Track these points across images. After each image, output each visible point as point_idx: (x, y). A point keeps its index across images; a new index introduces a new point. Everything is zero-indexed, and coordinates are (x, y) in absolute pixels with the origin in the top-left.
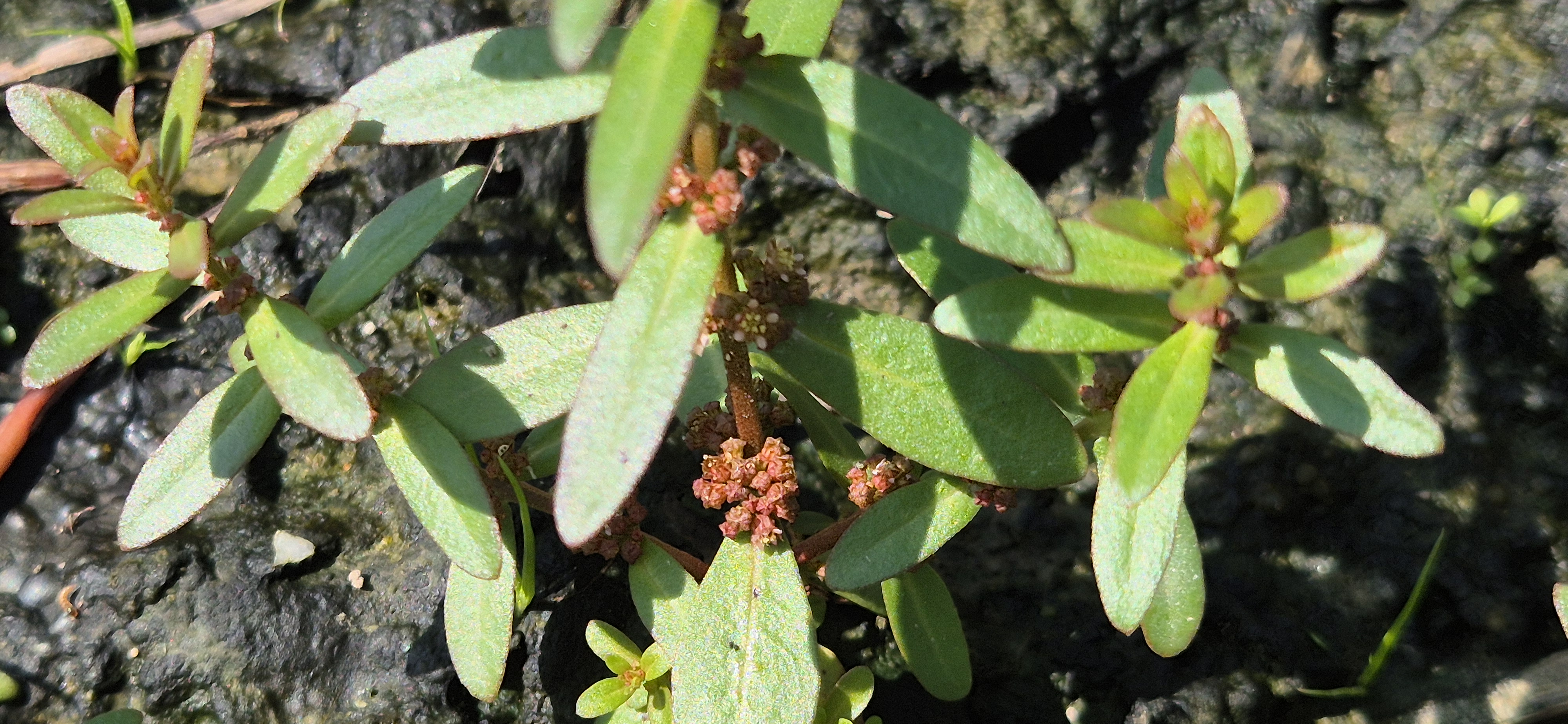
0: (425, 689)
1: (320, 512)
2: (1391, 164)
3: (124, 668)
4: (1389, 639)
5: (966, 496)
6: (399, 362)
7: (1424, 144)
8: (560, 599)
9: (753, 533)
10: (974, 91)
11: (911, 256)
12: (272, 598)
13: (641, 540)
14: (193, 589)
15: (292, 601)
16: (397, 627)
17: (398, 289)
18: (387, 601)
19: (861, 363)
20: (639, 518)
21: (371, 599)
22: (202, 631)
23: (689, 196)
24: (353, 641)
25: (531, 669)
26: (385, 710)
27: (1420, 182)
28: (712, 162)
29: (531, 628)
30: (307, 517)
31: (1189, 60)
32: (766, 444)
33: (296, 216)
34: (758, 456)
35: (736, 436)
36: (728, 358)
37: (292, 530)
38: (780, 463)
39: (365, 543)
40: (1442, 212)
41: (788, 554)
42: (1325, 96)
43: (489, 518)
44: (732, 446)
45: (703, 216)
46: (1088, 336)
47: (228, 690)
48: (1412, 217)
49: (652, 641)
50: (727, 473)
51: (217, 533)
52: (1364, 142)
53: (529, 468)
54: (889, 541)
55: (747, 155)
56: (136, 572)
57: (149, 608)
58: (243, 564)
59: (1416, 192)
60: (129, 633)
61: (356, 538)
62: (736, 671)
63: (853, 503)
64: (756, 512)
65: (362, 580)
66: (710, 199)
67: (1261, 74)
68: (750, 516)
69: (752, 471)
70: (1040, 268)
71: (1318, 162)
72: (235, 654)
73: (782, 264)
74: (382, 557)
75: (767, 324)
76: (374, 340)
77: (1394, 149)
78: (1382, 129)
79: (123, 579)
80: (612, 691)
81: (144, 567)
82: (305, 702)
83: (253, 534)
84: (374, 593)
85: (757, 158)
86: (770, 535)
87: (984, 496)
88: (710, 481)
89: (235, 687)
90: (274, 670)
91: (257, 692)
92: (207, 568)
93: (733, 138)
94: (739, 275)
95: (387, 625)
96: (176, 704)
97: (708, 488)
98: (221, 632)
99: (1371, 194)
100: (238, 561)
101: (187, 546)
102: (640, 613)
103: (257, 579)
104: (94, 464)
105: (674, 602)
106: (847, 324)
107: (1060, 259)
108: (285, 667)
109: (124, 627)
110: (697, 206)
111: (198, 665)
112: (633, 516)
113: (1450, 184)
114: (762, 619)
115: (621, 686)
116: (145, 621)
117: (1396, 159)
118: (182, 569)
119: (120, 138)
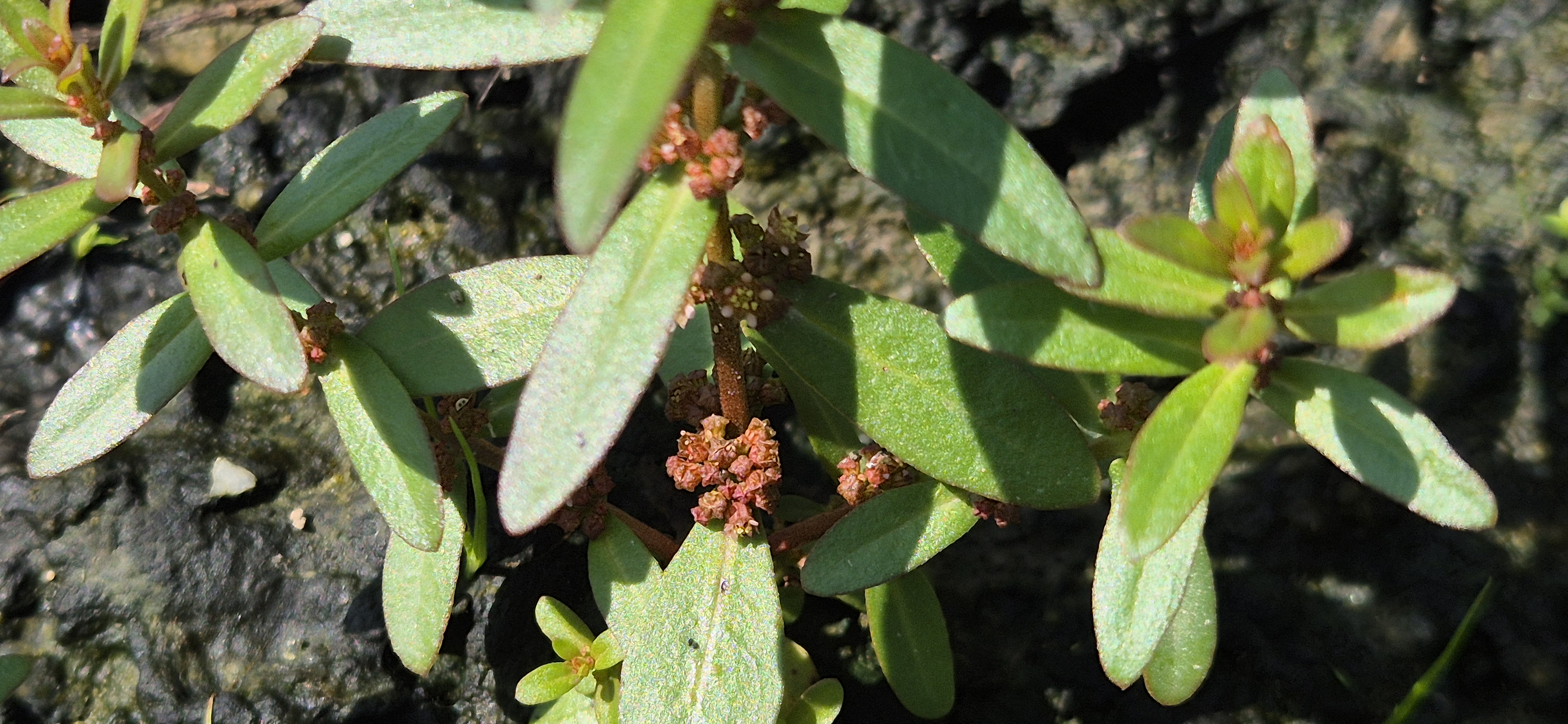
0: (359, 647)
1: (268, 439)
2: (1480, 158)
3: (39, 591)
4: (1419, 688)
5: (964, 505)
6: (373, 279)
7: (1517, 140)
8: (515, 564)
9: (727, 522)
10: (1033, 37)
11: (930, 238)
12: (203, 532)
13: (605, 515)
14: (120, 514)
15: (226, 536)
16: (337, 576)
17: (381, 198)
18: (329, 545)
19: (861, 351)
20: (605, 490)
21: (312, 543)
22: (124, 561)
23: (683, 155)
24: (287, 587)
25: (476, 638)
26: (314, 666)
27: (1510, 180)
28: (712, 117)
29: (480, 594)
30: (253, 445)
31: (1272, 23)
32: (750, 426)
33: (280, 109)
34: (740, 439)
35: (720, 413)
36: (716, 329)
37: (235, 458)
38: (763, 449)
39: (312, 480)
40: (1530, 215)
41: (764, 549)
42: (1416, 77)
43: (434, 484)
44: (713, 423)
45: (696, 179)
46: (1111, 357)
47: (146, 626)
48: (1496, 217)
49: (605, 627)
50: (705, 453)
51: (154, 453)
52: (1453, 130)
53: (489, 425)
54: (875, 546)
55: (752, 114)
56: (59, 489)
57: (70, 529)
58: (177, 491)
59: (1503, 191)
60: (46, 553)
61: (303, 473)
62: (694, 671)
63: (842, 496)
64: (732, 498)
65: (303, 521)
66: (707, 160)
67: (1349, 46)
68: (725, 504)
69: (732, 454)
70: (1063, 279)
71: (1402, 147)
72: (157, 589)
73: (785, 236)
74: (328, 496)
75: (760, 301)
76: (350, 254)
77: (1486, 143)
78: (1474, 117)
79: (44, 496)
80: (557, 677)
81: (69, 484)
82: (229, 647)
83: (191, 458)
84: (316, 536)
85: (764, 119)
86: (745, 525)
87: (984, 507)
88: (686, 459)
89: (154, 624)
90: (199, 610)
91: (176, 630)
92: (137, 491)
93: (740, 92)
94: (736, 243)
95: (326, 573)
96: (91, 635)
97: (682, 468)
98: (145, 562)
99: (1454, 187)
100: (171, 487)
101: (119, 465)
102: (596, 597)
103: (190, 509)
104: (32, 363)
105: (633, 588)
106: (851, 307)
107: (1088, 273)
108: (212, 607)
109: (42, 546)
110: (691, 166)
111: (117, 596)
112: (598, 488)
113: (1540, 187)
114: (727, 617)
115: (567, 672)
116: (66, 543)
117: (1487, 153)
118: (110, 490)
119: (55, 34)
